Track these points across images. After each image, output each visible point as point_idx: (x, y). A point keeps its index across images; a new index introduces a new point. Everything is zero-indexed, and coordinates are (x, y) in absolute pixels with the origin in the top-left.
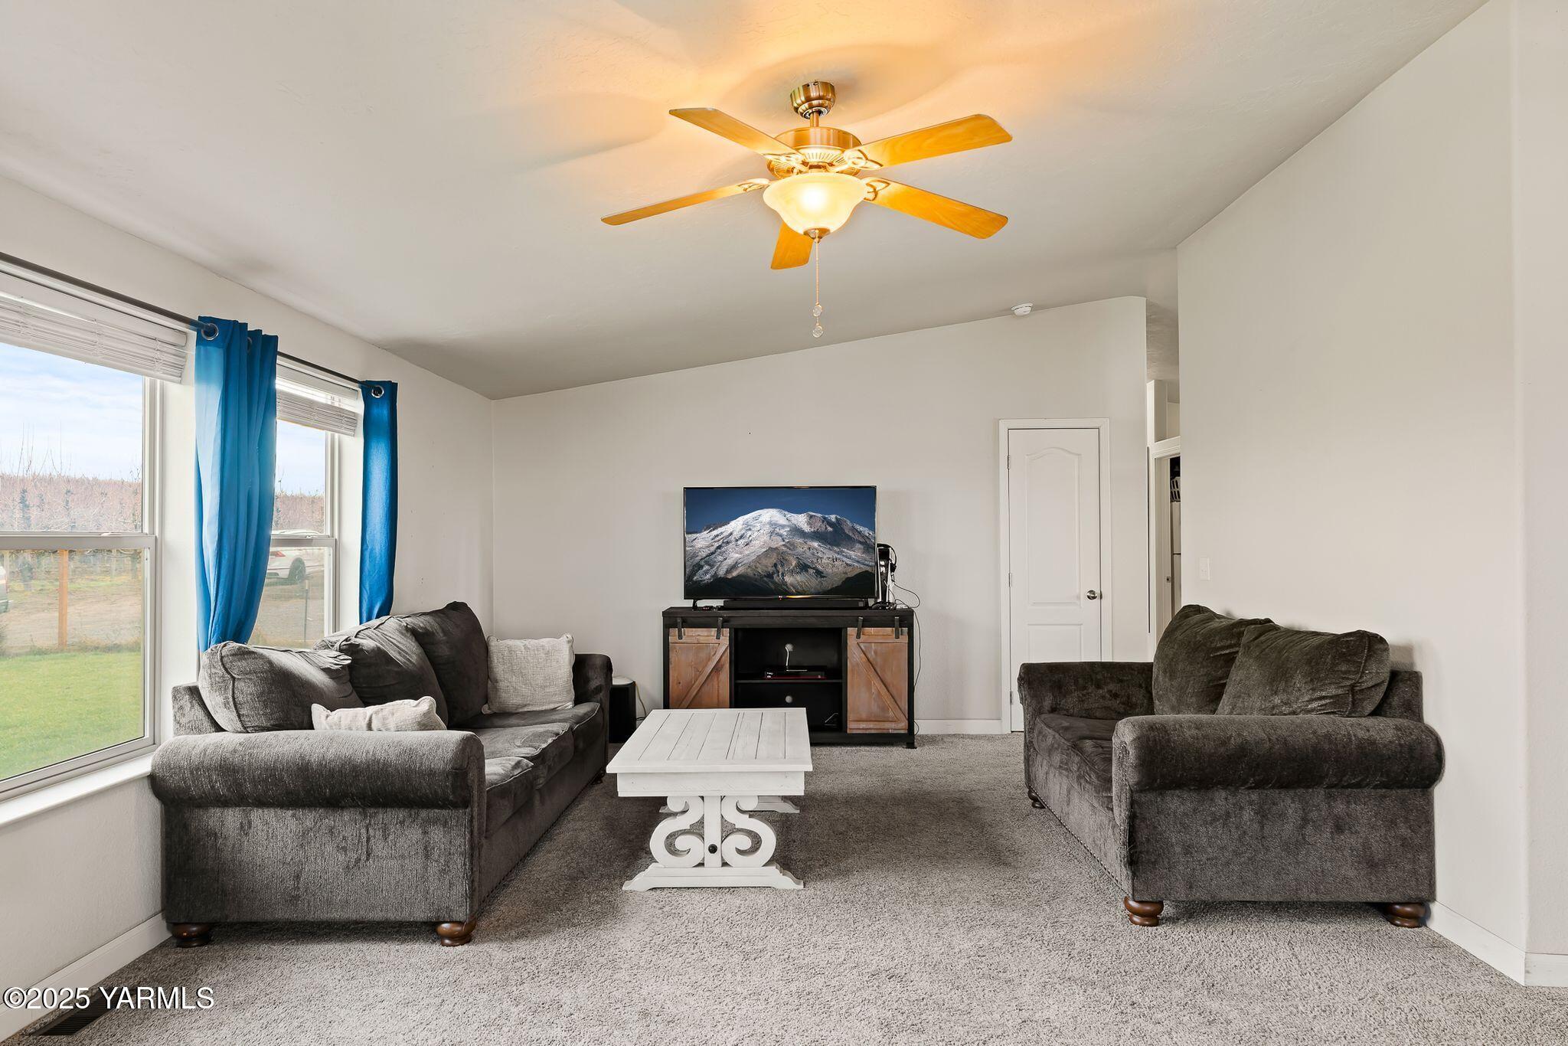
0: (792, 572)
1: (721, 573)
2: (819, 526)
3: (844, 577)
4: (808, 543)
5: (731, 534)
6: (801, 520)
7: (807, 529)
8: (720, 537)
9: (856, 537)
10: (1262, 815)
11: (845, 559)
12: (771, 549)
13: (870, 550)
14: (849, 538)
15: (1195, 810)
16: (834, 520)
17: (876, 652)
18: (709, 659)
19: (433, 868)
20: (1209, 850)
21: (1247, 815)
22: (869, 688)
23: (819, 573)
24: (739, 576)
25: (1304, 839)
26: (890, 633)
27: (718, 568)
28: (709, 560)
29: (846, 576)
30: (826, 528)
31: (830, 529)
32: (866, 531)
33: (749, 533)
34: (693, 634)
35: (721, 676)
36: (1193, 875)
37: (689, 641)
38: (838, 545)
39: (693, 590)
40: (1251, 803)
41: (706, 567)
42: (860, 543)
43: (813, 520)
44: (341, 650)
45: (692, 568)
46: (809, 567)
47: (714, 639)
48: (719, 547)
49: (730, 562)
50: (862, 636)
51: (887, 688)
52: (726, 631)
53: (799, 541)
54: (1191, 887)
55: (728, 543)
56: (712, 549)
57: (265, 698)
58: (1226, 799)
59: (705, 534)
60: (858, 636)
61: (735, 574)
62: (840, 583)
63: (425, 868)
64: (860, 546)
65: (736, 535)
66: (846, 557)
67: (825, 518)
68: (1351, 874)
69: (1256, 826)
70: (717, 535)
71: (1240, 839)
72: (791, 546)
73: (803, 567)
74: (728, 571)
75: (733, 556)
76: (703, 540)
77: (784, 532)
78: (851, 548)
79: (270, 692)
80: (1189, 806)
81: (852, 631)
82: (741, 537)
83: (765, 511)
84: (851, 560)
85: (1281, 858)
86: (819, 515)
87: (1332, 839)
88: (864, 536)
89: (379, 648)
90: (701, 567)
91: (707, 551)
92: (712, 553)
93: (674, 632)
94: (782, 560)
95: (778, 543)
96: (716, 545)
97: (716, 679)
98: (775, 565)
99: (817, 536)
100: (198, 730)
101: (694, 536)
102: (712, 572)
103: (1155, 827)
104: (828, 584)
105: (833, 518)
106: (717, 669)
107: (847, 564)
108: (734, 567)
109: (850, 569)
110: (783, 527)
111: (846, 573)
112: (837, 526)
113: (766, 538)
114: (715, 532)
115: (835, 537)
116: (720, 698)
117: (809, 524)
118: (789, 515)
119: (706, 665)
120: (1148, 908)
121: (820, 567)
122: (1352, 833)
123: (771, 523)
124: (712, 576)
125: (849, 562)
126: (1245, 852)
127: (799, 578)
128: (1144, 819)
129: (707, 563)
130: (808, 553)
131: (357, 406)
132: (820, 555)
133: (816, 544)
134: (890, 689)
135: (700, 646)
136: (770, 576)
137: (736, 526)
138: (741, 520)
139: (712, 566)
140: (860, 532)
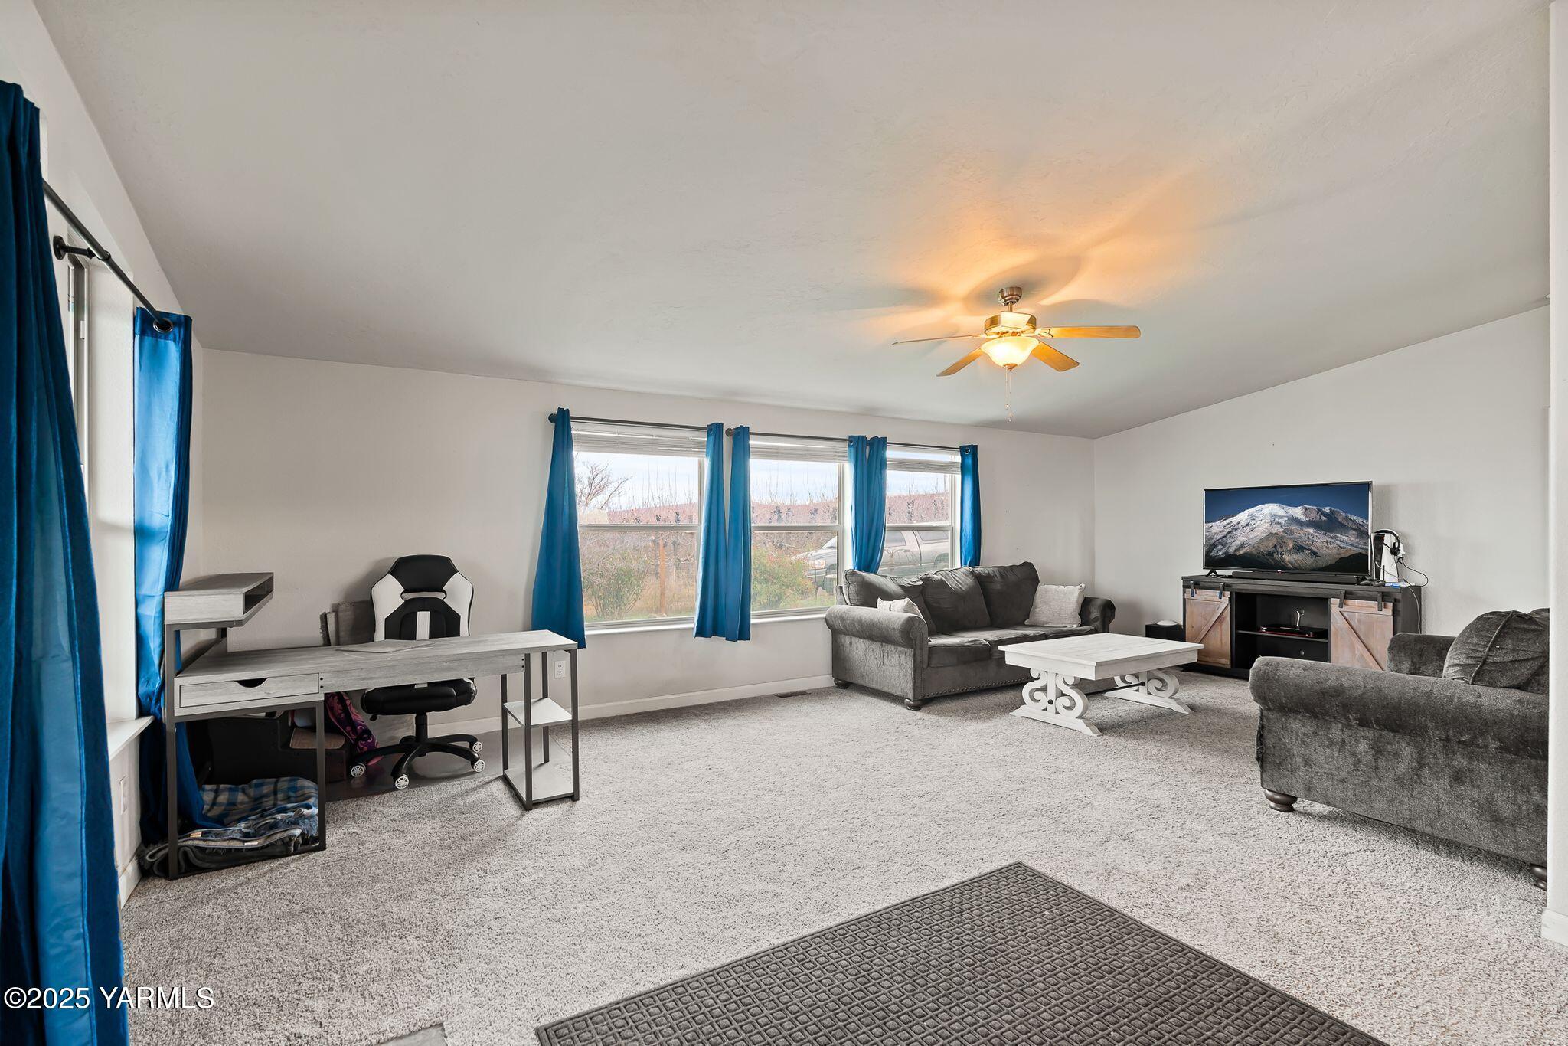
0: (1290, 552)
1: (1231, 551)
2: (1314, 515)
3: (1338, 557)
4: (1304, 529)
5: (1239, 523)
6: (1298, 512)
7: (1303, 518)
8: (1230, 525)
9: (1350, 525)
10: (1378, 751)
11: (1339, 543)
12: (1271, 534)
13: (1364, 536)
14: (1343, 526)
15: (1315, 733)
16: (1328, 511)
17: (1359, 621)
18: (1214, 612)
19: (902, 674)
20: (1326, 766)
21: (1362, 747)
22: (1353, 652)
23: (1314, 553)
24: (1245, 553)
25: (1419, 779)
26: (1373, 605)
27: (1228, 547)
28: (1222, 542)
29: (1340, 557)
30: (1321, 518)
31: (1324, 518)
32: (1359, 520)
33: (1253, 522)
34: (1203, 594)
35: (1223, 626)
36: (1310, 782)
37: (1199, 598)
38: (1331, 532)
39: (1211, 562)
40: (1365, 738)
41: (1220, 547)
42: (1354, 529)
43: (1308, 511)
44: (921, 579)
45: (1210, 547)
46: (1305, 548)
47: (1217, 598)
48: (1230, 532)
49: (1238, 543)
50: (1344, 606)
51: (1370, 652)
52: (1227, 594)
53: (1296, 528)
54: (1309, 790)
55: (1236, 529)
56: (1224, 534)
57: (858, 593)
58: (1343, 730)
59: (1218, 523)
60: (1341, 606)
61: (1242, 552)
62: (1334, 562)
63: (900, 672)
64: (1354, 532)
65: (1243, 523)
66: (1340, 541)
67: (1319, 510)
68: (1470, 821)
69: (1370, 757)
70: (1228, 524)
71: (1355, 764)
72: (1289, 532)
73: (1300, 548)
74: (1236, 550)
75: (1241, 539)
76: (1218, 527)
77: (1282, 521)
78: (1345, 534)
79: (861, 590)
80: (1309, 729)
81: (1335, 602)
82: (1247, 525)
83: (1267, 505)
84: (1344, 543)
85: (1395, 789)
86: (1315, 508)
87: (1451, 786)
88: (1357, 524)
89: (941, 579)
90: (1216, 546)
91: (1221, 536)
92: (1224, 537)
93: (1189, 591)
94: (1281, 542)
95: (1277, 529)
96: (1228, 530)
97: (1219, 630)
98: (1275, 546)
99: (1312, 524)
100: (841, 603)
101: (1212, 524)
102: (1224, 550)
103: (1279, 739)
104: (1321, 563)
105: (1327, 509)
106: (1220, 619)
107: (1341, 547)
108: (1242, 546)
109: (1343, 551)
110: (1282, 517)
111: (1340, 554)
112: (1331, 516)
113: (1267, 526)
114: (1226, 522)
115: (1329, 525)
116: (1223, 642)
117: (1306, 515)
118: (1287, 508)
119: (1212, 616)
120: (1278, 797)
121: (1314, 549)
122: (1473, 786)
123: (1272, 515)
124: (1225, 553)
125: (1342, 545)
126: (1359, 776)
127: (1295, 556)
128: (1270, 731)
129: (1220, 544)
130: (1304, 538)
131: (958, 459)
132: (1315, 539)
133: (1311, 531)
134: (1374, 655)
135: (1208, 603)
136: (1270, 554)
137: (1243, 517)
138: (1247, 512)
139: (1224, 546)
140: (1353, 521)
